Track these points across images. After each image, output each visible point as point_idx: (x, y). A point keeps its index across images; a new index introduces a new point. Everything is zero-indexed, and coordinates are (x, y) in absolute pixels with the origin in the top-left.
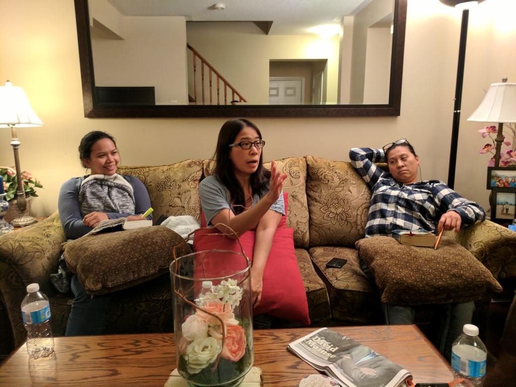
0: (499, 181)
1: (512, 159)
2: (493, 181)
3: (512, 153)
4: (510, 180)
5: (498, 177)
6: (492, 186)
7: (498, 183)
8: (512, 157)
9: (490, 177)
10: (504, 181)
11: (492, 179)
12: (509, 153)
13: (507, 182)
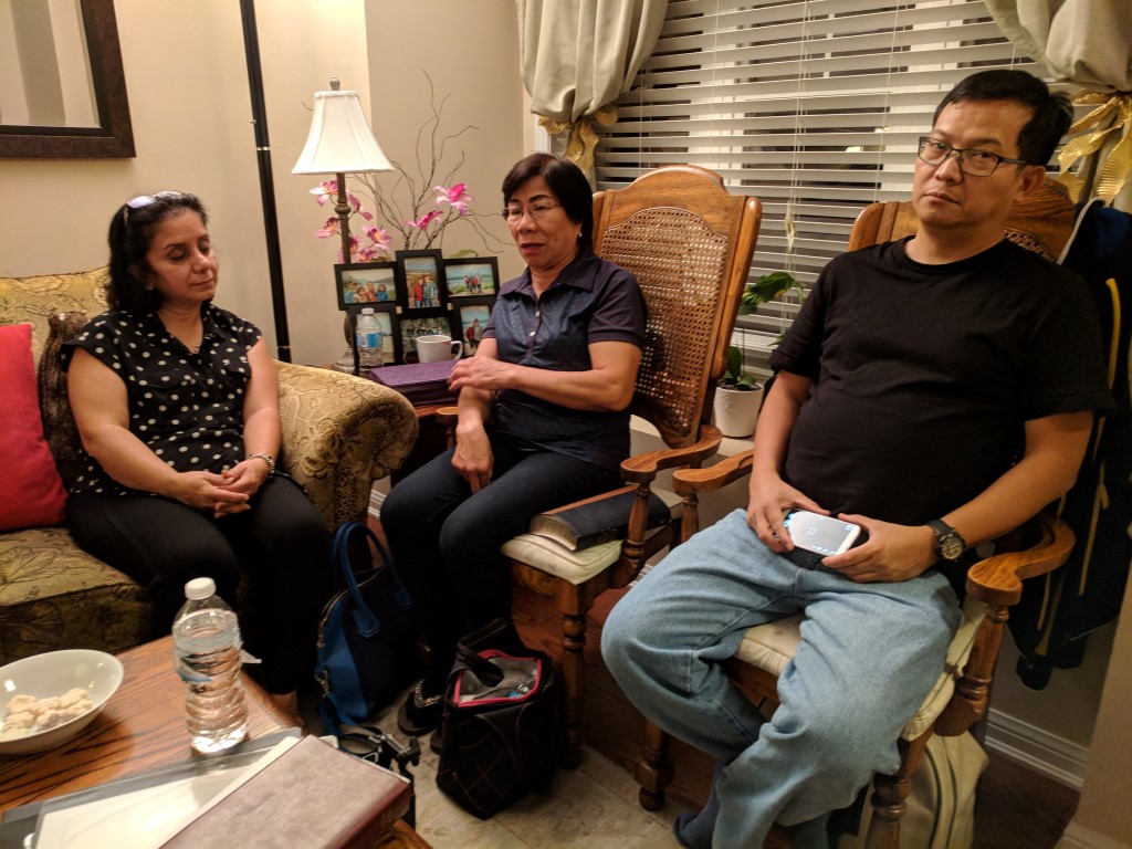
0: (358, 292)
1: (377, 245)
2: (347, 293)
3: (377, 235)
4: (376, 287)
5: (356, 284)
6: (347, 302)
7: (356, 296)
8: (377, 242)
9: (341, 285)
10: (367, 291)
11: (345, 289)
12: (371, 234)
13: (372, 292)
